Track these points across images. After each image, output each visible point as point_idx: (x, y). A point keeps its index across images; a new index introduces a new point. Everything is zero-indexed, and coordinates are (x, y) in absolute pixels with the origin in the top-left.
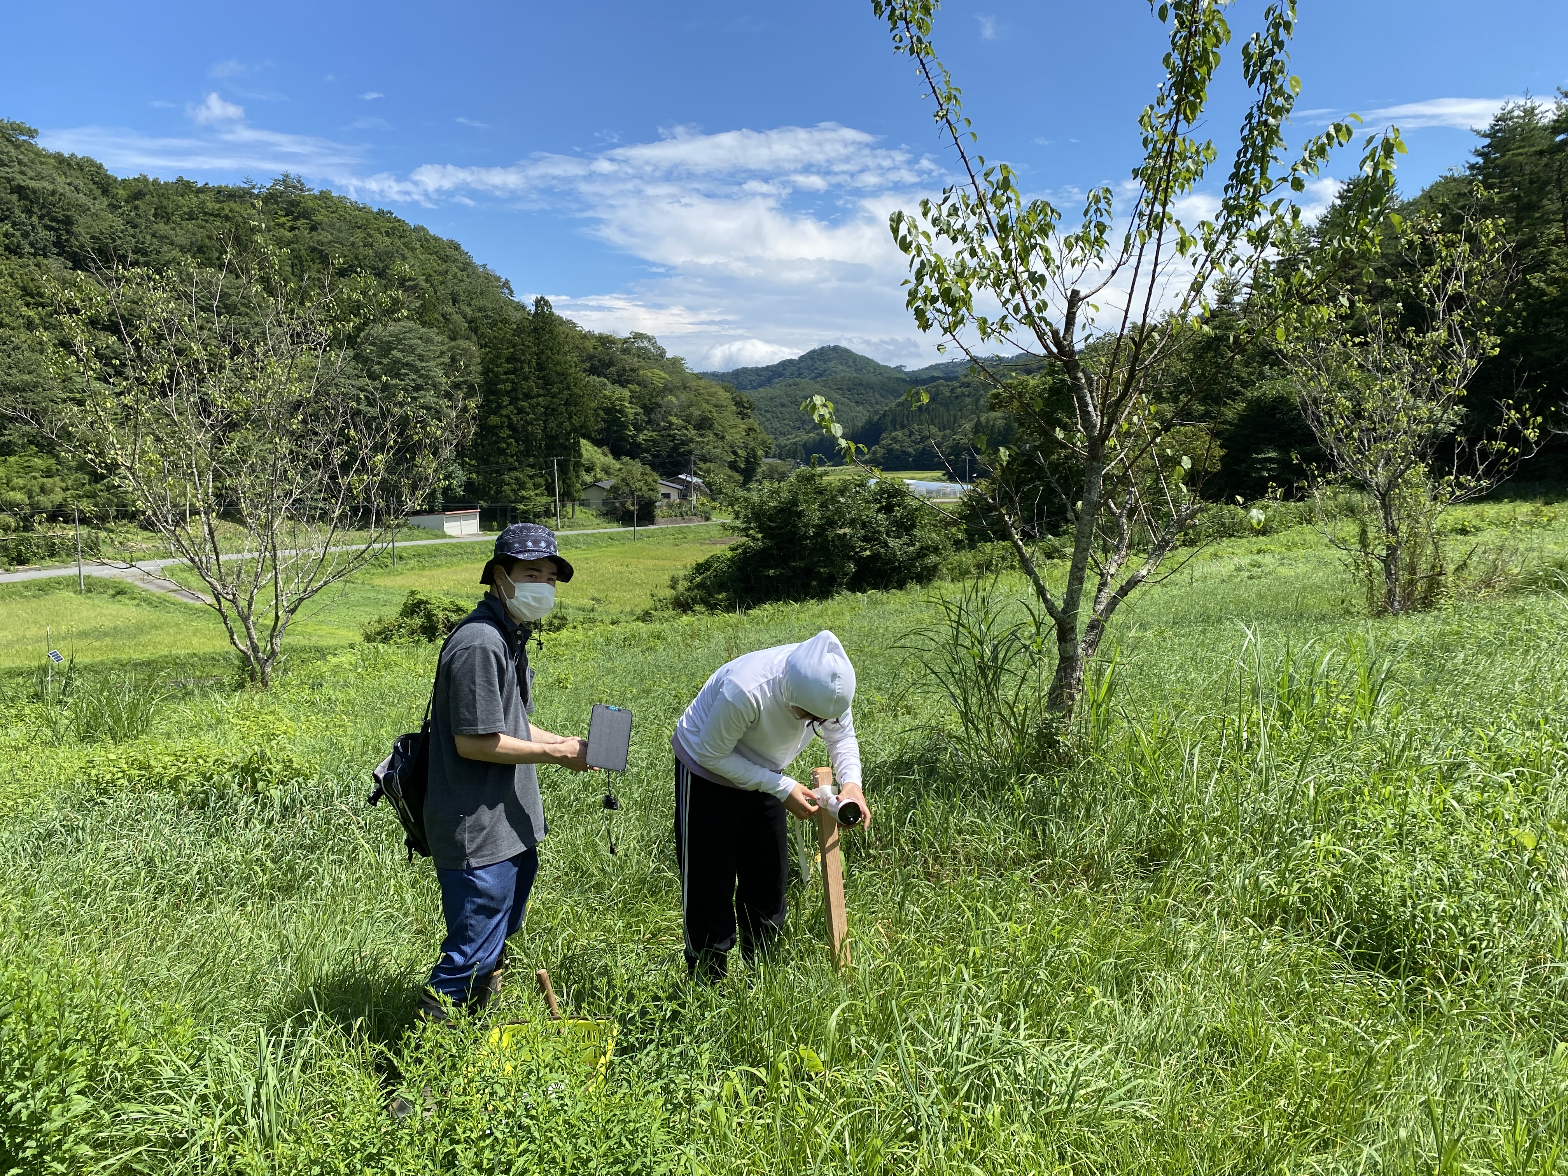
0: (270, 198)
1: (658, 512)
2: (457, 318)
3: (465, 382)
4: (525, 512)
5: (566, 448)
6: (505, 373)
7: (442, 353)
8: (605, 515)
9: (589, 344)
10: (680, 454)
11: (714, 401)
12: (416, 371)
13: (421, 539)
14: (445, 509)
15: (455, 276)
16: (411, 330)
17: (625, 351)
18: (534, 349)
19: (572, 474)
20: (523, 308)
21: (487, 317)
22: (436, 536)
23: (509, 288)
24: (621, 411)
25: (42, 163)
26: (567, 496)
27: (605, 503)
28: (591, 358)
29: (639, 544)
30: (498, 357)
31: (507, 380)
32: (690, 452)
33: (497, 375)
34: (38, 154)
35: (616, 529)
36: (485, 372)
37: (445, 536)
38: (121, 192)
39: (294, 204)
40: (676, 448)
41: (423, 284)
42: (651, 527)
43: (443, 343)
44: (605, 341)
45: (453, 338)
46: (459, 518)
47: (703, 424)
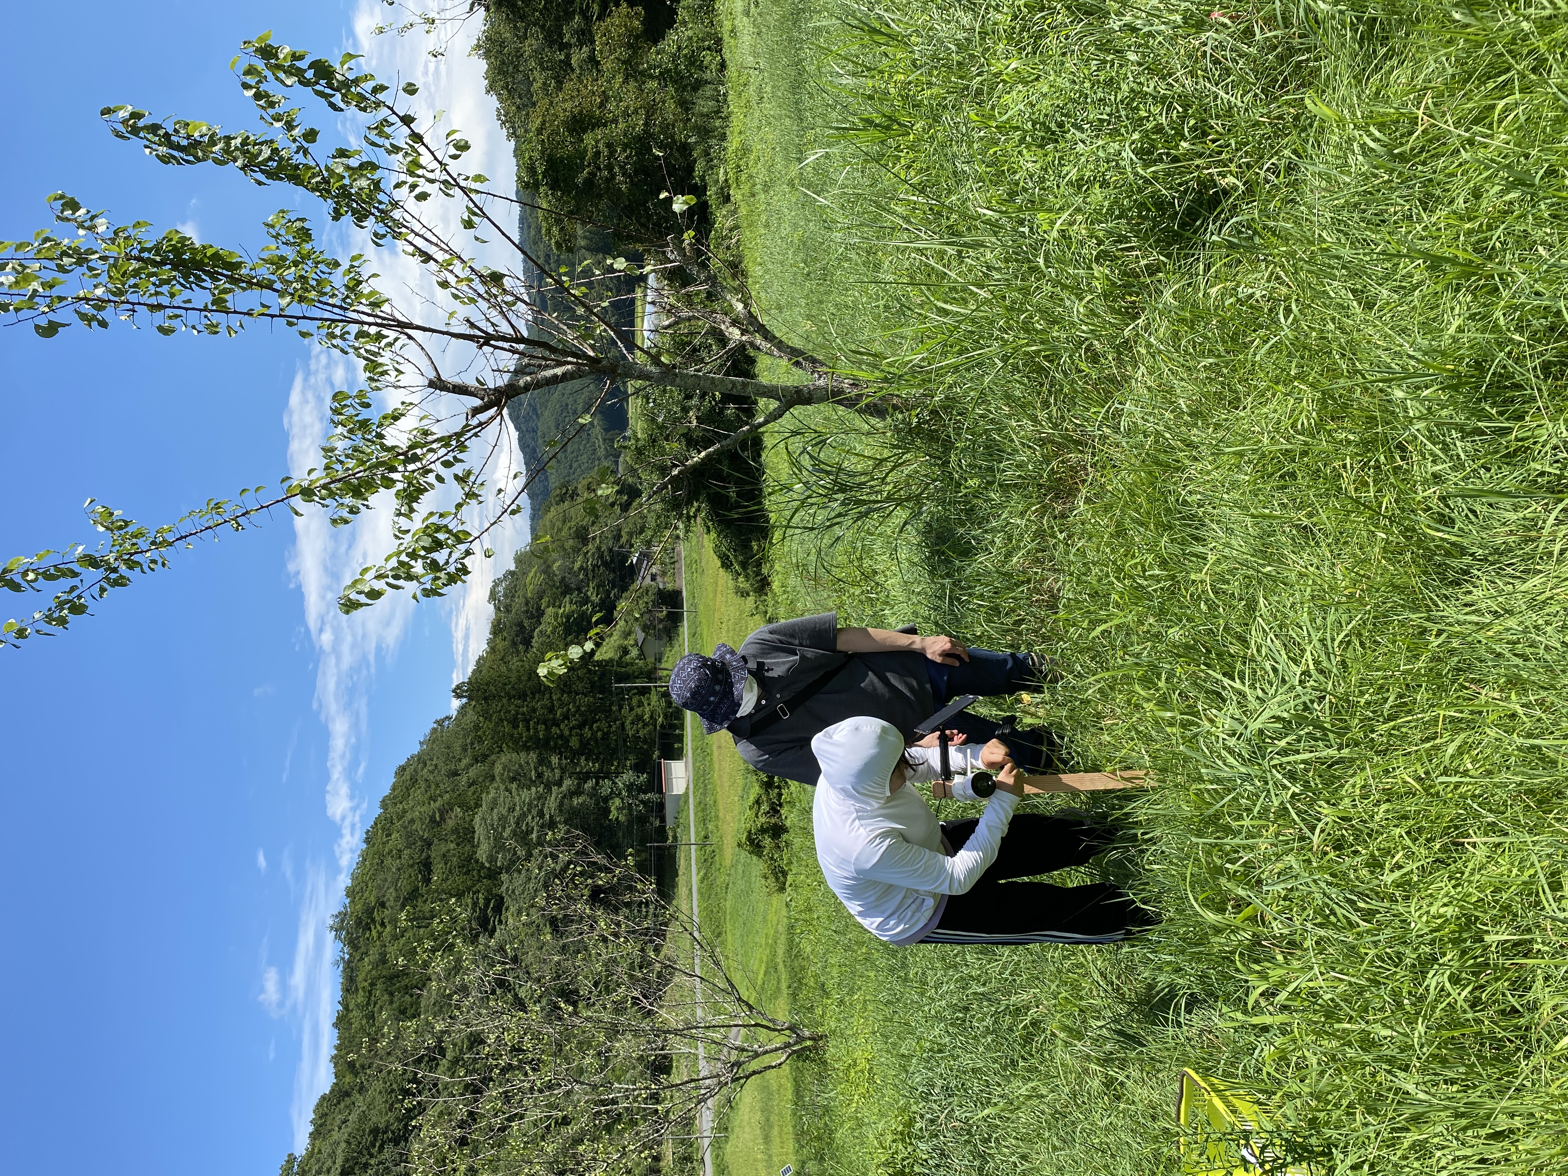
0: (352, 943)
1: (670, 587)
2: (473, 772)
3: (536, 769)
4: (666, 716)
5: (603, 676)
6: (528, 730)
7: (507, 790)
8: (670, 639)
9: (501, 645)
10: (612, 561)
11: (559, 524)
12: (524, 815)
13: (688, 816)
14: (660, 791)
15: (432, 772)
16: (484, 819)
17: (508, 610)
18: (504, 701)
19: (629, 670)
20: (463, 707)
21: (472, 744)
22: (686, 802)
23: (443, 720)
24: (568, 617)
25: (320, 1152)
26: (651, 675)
27: (659, 638)
28: (514, 644)
29: (701, 607)
30: (512, 736)
31: (535, 729)
32: (610, 550)
33: (530, 738)
34: (311, 1154)
35: (685, 629)
36: (528, 749)
37: (686, 794)
38: (347, 1080)
39: (359, 922)
40: (605, 564)
41: (438, 804)
42: (684, 594)
43: (497, 789)
44: (497, 629)
45: (493, 778)
46: (669, 780)
47: (582, 535)
